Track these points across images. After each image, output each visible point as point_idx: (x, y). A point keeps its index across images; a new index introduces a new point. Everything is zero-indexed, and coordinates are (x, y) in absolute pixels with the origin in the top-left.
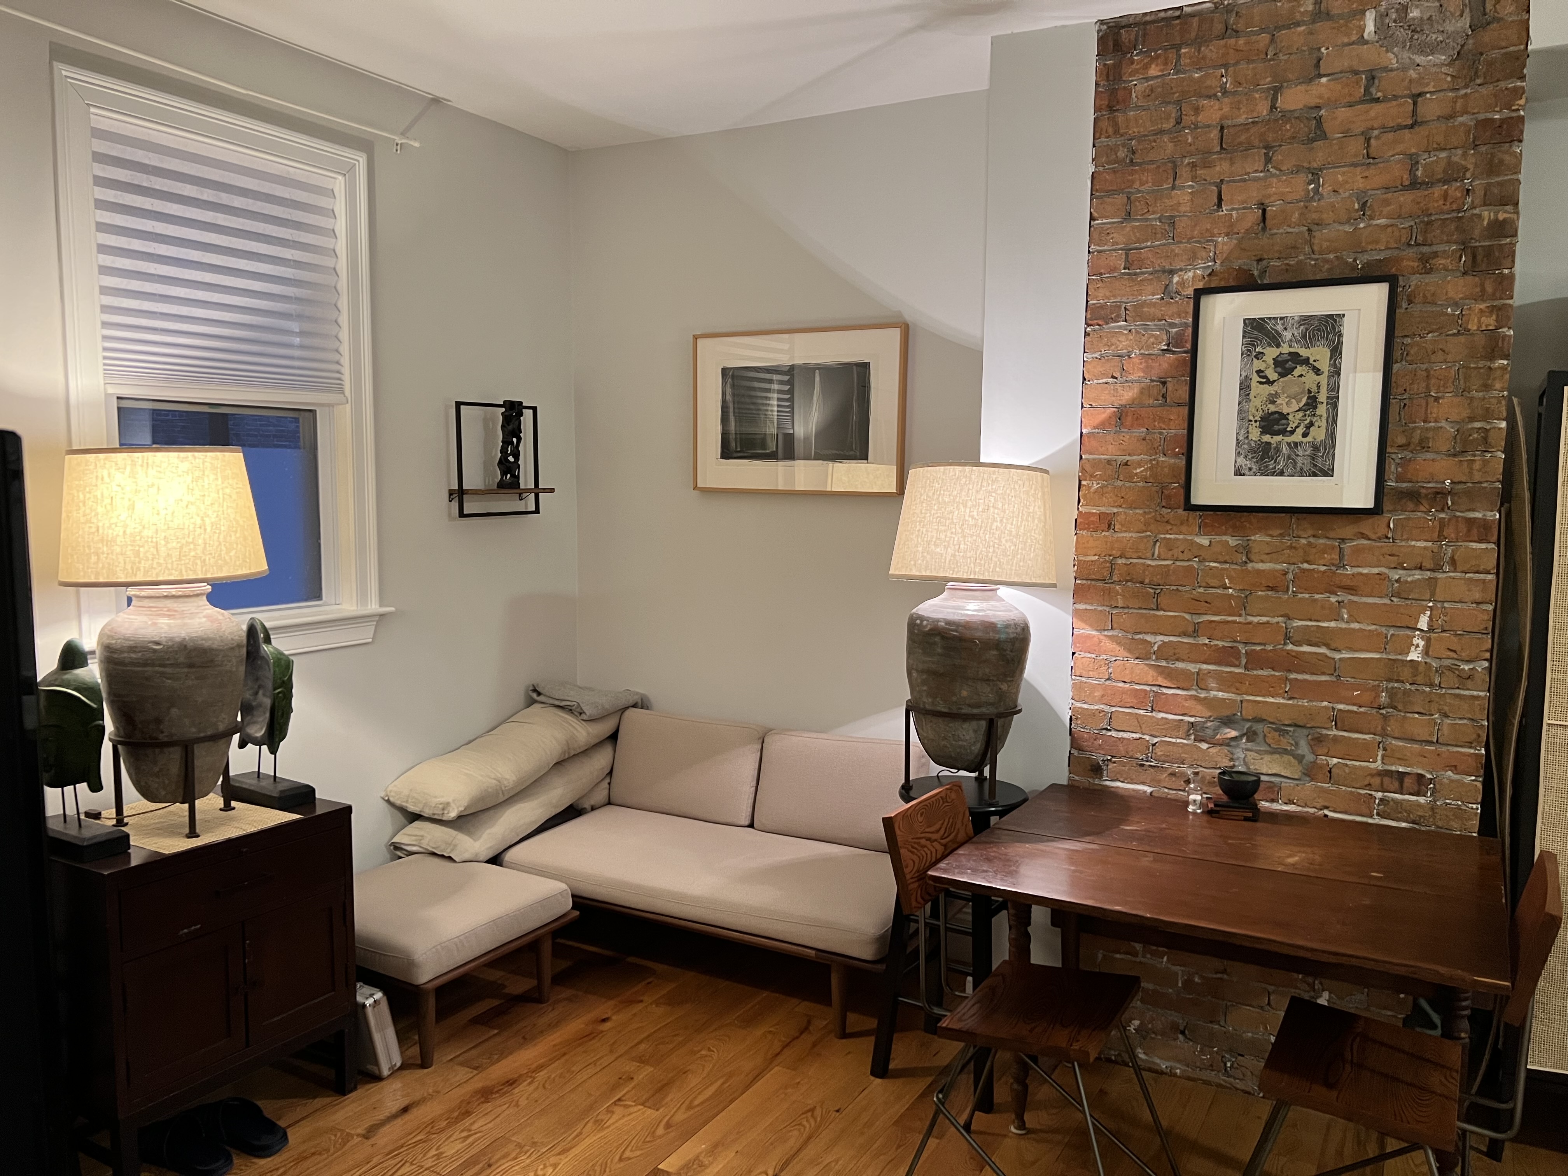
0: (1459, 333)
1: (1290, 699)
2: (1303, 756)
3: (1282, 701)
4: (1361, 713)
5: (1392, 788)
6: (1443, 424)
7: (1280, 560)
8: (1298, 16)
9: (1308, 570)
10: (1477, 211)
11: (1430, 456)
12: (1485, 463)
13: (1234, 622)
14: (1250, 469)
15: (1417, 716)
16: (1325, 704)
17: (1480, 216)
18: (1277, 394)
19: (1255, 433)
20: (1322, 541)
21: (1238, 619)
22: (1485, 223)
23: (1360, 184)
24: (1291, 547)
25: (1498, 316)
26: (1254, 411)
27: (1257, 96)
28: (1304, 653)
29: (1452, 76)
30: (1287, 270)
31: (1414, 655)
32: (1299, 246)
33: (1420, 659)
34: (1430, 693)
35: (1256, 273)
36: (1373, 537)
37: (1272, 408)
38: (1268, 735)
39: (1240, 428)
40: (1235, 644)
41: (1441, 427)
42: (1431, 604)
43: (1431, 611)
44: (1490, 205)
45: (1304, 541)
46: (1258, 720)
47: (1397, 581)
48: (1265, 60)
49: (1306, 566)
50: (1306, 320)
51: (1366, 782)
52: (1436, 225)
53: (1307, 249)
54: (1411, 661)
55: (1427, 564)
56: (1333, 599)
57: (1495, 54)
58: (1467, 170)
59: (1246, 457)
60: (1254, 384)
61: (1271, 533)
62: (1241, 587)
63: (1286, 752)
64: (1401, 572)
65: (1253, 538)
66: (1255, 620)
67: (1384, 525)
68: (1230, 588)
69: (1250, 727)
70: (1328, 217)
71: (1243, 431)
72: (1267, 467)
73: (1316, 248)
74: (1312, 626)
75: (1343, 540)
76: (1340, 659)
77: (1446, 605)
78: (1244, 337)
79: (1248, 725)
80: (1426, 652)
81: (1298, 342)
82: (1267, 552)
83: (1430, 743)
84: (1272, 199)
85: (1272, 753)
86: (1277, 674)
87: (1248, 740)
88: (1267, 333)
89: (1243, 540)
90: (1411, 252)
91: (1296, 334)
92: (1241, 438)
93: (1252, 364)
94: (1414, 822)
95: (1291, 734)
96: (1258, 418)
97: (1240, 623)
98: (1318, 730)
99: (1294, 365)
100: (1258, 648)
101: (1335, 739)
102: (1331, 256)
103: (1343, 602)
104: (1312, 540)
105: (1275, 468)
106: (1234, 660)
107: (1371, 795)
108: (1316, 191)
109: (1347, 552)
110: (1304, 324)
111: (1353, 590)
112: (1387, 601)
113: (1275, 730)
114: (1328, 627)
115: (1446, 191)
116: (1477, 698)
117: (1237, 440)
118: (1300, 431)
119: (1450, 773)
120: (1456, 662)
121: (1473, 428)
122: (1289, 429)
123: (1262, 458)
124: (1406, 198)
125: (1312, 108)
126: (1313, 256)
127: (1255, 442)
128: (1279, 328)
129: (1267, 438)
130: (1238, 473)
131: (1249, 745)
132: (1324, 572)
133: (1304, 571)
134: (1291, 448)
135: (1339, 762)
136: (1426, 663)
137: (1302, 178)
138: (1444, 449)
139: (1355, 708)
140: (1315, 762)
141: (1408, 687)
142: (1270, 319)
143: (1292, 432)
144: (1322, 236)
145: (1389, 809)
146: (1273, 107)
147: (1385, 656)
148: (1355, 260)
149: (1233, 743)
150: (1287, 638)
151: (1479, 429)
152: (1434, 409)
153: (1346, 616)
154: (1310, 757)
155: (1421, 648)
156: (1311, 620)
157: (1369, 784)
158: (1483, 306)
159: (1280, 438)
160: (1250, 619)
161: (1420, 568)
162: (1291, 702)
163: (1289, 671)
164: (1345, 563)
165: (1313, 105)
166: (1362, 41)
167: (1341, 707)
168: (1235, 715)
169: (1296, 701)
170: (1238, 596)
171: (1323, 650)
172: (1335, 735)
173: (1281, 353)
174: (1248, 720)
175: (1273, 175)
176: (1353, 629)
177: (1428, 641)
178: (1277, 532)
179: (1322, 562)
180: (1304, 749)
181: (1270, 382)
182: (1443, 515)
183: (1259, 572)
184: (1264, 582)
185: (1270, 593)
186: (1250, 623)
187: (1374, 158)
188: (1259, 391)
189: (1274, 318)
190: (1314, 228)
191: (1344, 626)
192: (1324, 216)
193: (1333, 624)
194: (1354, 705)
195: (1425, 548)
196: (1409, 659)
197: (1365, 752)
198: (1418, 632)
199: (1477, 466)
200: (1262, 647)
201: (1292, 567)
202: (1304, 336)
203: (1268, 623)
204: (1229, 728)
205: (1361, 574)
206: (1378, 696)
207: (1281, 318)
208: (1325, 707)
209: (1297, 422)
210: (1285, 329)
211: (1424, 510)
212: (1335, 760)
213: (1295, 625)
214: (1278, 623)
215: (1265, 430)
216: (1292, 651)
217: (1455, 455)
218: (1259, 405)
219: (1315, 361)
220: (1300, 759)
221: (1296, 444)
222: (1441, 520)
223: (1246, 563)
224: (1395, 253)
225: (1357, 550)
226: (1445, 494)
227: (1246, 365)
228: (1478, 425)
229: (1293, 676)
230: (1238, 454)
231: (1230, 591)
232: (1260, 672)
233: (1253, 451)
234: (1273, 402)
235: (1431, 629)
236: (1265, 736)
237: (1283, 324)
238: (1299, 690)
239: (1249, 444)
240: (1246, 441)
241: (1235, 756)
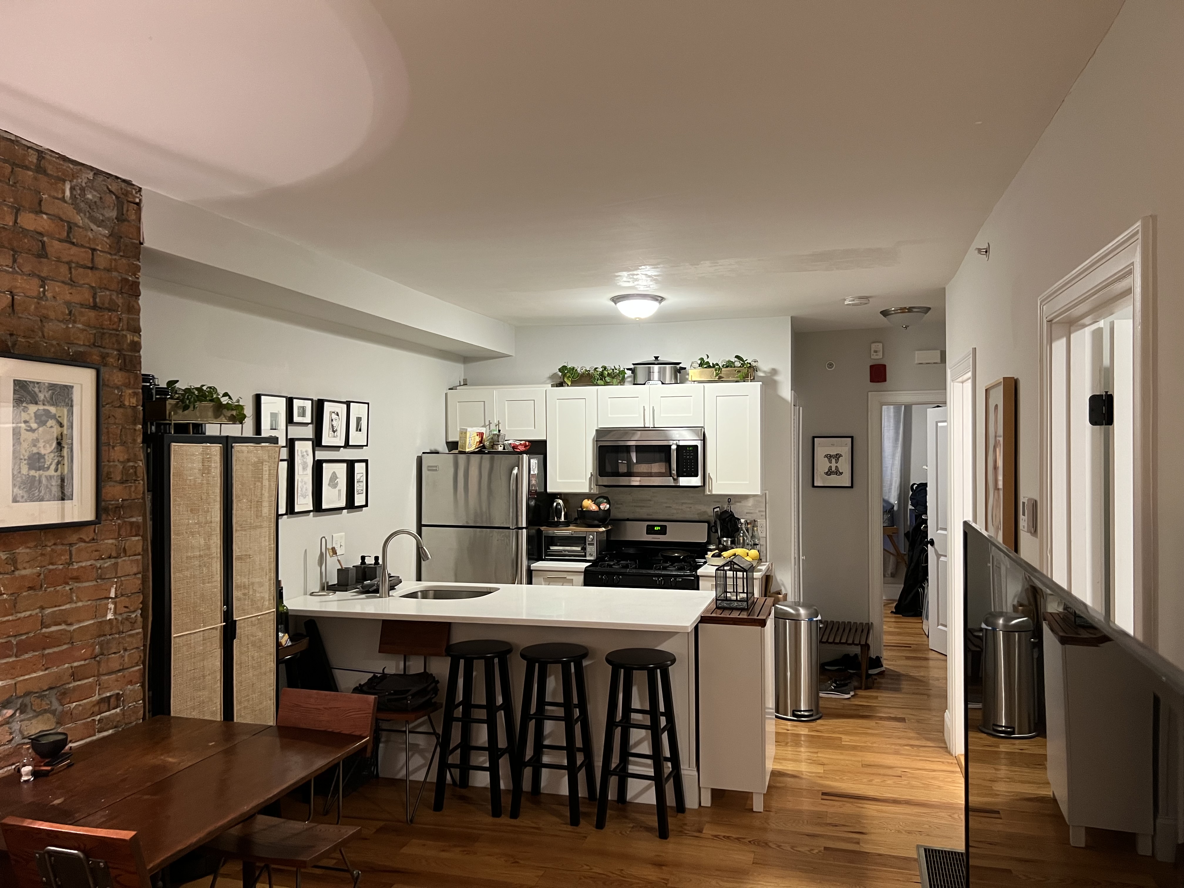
0: (120, 407)
1: (46, 669)
2: (56, 710)
3: (41, 673)
4: (87, 664)
5: (104, 710)
6: (116, 463)
7: (36, 565)
8: (27, 163)
9: (53, 569)
10: (124, 333)
11: (112, 483)
12: (136, 487)
13: (8, 621)
14: (23, 497)
15: (113, 655)
16: (66, 665)
17: (126, 336)
18: (37, 440)
19: (25, 470)
20: (59, 547)
21: (10, 618)
22: (129, 341)
23: (68, 297)
24: (42, 555)
25: (137, 398)
26: (24, 452)
27: (5, 209)
28: (52, 632)
29: (110, 246)
30: (29, 346)
31: (110, 616)
32: (36, 330)
33: (113, 617)
34: (119, 637)
35: (10, 344)
36: (87, 540)
37: (35, 450)
38: (33, 703)
39: (14, 464)
40: (10, 639)
41: (116, 465)
42: (116, 580)
43: (116, 584)
44: (130, 331)
45: (49, 549)
46: (28, 694)
47: (100, 568)
48: (8, 184)
49: (51, 567)
50: (52, 387)
51: (91, 712)
52: (107, 335)
53: (40, 334)
54: (110, 619)
55: (114, 554)
56: (67, 588)
57: (127, 241)
58: (119, 306)
59: (19, 487)
60: (23, 431)
61: (29, 545)
62: (12, 592)
63: (45, 711)
64: (101, 561)
65: (17, 551)
66: (22, 615)
67: (92, 530)
68: (4, 594)
69: (23, 701)
70: (52, 315)
71: (17, 467)
72: (34, 494)
73: (46, 334)
74: (57, 610)
75: (71, 545)
76: (74, 630)
77: (123, 579)
78: (14, 393)
79: (20, 701)
80: (115, 613)
81: (48, 402)
82: (27, 560)
83: (119, 671)
84: (18, 290)
85: (37, 716)
86: (37, 653)
87: (21, 713)
88: (29, 393)
89: (10, 554)
90: (95, 351)
91: (46, 395)
92: (15, 473)
93: (20, 415)
94: (115, 727)
95: (47, 696)
96: (26, 457)
97: (13, 620)
98: (64, 686)
99: (47, 419)
100: (24, 637)
101: (75, 689)
102: (54, 342)
103: (72, 588)
104: (53, 547)
105: (39, 495)
106: (8, 652)
107: (93, 720)
108: (44, 292)
109: (74, 552)
110: (51, 390)
111: (78, 579)
112: (95, 583)
113: (38, 697)
114: (66, 609)
115: (110, 316)
116: (138, 634)
117: (13, 474)
118: (53, 467)
119: (129, 686)
120: (130, 614)
121: (129, 466)
122: (46, 466)
123: (30, 488)
124: (92, 314)
125: (38, 233)
126: (44, 340)
127: (25, 475)
128: (36, 390)
129: (32, 473)
130: (15, 500)
131: (23, 716)
132: (62, 570)
133: (50, 571)
134: (47, 479)
135: (76, 705)
136: (116, 619)
137: (36, 281)
138: (118, 479)
139: (82, 663)
140: (63, 711)
141: (109, 637)
142: (30, 382)
143: (48, 468)
144: (51, 328)
145: (104, 724)
146: (16, 222)
147: (96, 621)
148: (69, 349)
149: (11, 720)
150: (44, 625)
151: (132, 466)
152: (112, 454)
153: (75, 598)
154: (60, 708)
155: (112, 610)
156: (56, 606)
157: (93, 713)
158: (130, 391)
159: (41, 472)
160: (19, 615)
161: (109, 558)
162: (47, 672)
163: (44, 649)
164: (73, 560)
165: (39, 231)
166: (63, 199)
167: (76, 664)
168: (12, 696)
169: (49, 670)
170: (11, 599)
171: (63, 627)
172: (74, 686)
173: (38, 410)
174: (21, 697)
175: (17, 273)
176: (80, 607)
177: (115, 604)
178: (32, 544)
179: (60, 562)
180: (56, 705)
181: (33, 430)
182: (119, 521)
183: (23, 577)
184: (27, 584)
185: (30, 592)
186: (19, 619)
187: (74, 282)
188: (27, 436)
189: (33, 382)
190: (43, 319)
191: (74, 605)
192: (50, 313)
193: (68, 606)
194: (82, 660)
195: (112, 544)
196: (108, 618)
197: (88, 691)
198: (110, 600)
199: (133, 489)
200: (27, 636)
201: (43, 569)
202: (52, 398)
203: (31, 615)
204: (6, 709)
205: (82, 567)
206: (94, 649)
207: (38, 383)
208: (67, 668)
209: (51, 460)
210: (40, 391)
211: (111, 518)
212: (74, 704)
213: (47, 612)
214: (37, 614)
215: (31, 467)
216: (45, 633)
217: (123, 483)
218: (26, 446)
219: (59, 417)
220: (53, 712)
221: (51, 477)
222: (119, 524)
223: (13, 571)
224: (88, 349)
225: (79, 550)
226: (119, 508)
227: (16, 415)
228: (131, 464)
229: (47, 651)
230: (14, 485)
231: (5, 596)
232: (26, 656)
233: (23, 483)
234: (35, 446)
235: (116, 597)
236: (32, 704)
237: (39, 388)
238: (49, 662)
239: (21, 477)
240: (19, 475)
241: (13, 730)
